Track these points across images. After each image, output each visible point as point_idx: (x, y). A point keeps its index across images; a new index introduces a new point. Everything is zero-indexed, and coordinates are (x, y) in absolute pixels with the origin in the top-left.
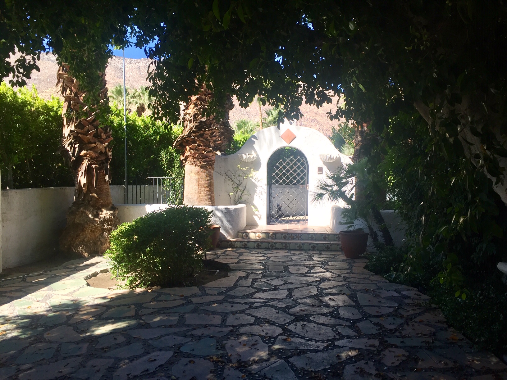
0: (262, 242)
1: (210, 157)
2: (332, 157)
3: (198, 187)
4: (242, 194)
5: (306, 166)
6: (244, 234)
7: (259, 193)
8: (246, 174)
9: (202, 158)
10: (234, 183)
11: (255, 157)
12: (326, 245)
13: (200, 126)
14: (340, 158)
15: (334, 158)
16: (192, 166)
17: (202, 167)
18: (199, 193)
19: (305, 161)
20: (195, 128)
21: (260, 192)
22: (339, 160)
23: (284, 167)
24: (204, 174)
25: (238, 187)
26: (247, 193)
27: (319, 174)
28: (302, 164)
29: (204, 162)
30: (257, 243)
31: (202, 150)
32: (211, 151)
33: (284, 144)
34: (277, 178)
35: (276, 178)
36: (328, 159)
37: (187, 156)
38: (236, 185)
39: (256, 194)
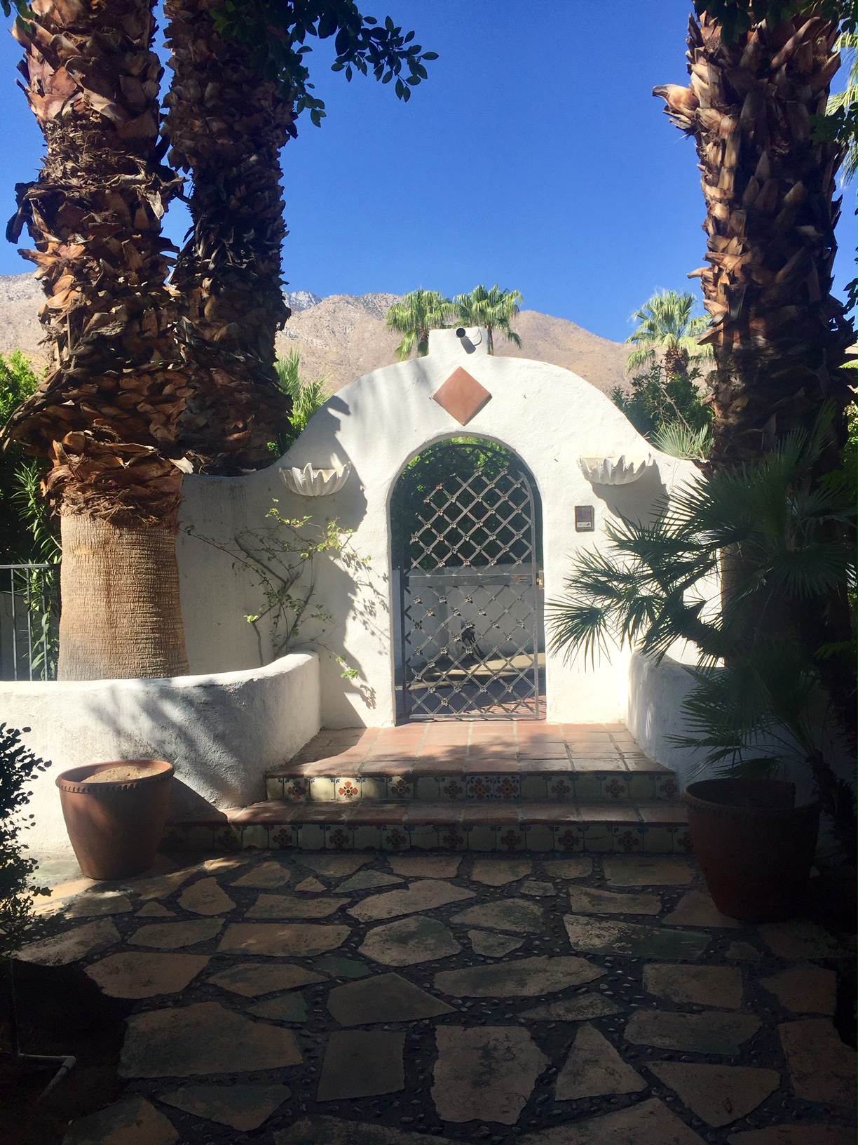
0: (352, 825)
1: (152, 483)
2: (627, 464)
3: (108, 602)
4: (299, 615)
5: (532, 504)
6: (290, 784)
7: (362, 609)
8: (309, 540)
9: (116, 488)
10: (268, 576)
11: (340, 474)
12: (623, 829)
13: (97, 357)
14: (655, 467)
15: (636, 467)
16: (81, 517)
17: (117, 521)
18: (111, 623)
19: (528, 486)
20: (75, 367)
21: (368, 604)
22: (651, 475)
23: (453, 512)
24: (128, 550)
25: (284, 590)
26: (316, 612)
27: (578, 530)
28: (518, 496)
29: (126, 501)
30: (334, 828)
31: (116, 454)
32: (152, 458)
33: (448, 424)
34: (429, 551)
35: (422, 550)
36: (614, 473)
37: (61, 480)
38: (275, 585)
39: (352, 614)
